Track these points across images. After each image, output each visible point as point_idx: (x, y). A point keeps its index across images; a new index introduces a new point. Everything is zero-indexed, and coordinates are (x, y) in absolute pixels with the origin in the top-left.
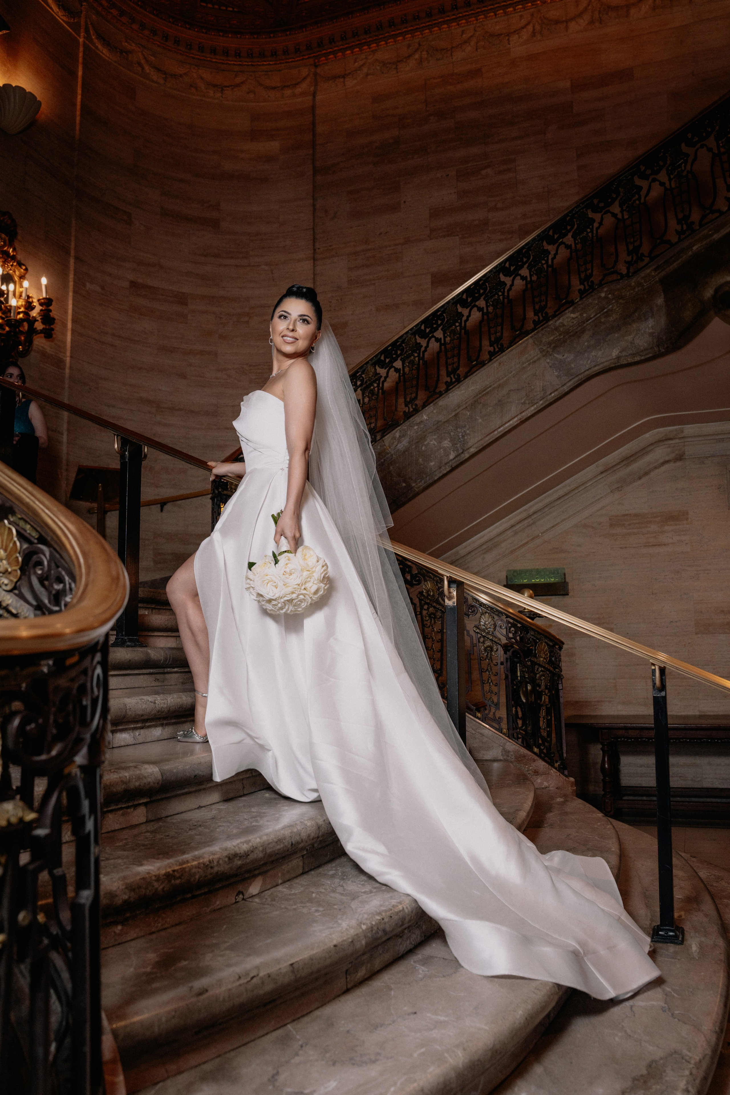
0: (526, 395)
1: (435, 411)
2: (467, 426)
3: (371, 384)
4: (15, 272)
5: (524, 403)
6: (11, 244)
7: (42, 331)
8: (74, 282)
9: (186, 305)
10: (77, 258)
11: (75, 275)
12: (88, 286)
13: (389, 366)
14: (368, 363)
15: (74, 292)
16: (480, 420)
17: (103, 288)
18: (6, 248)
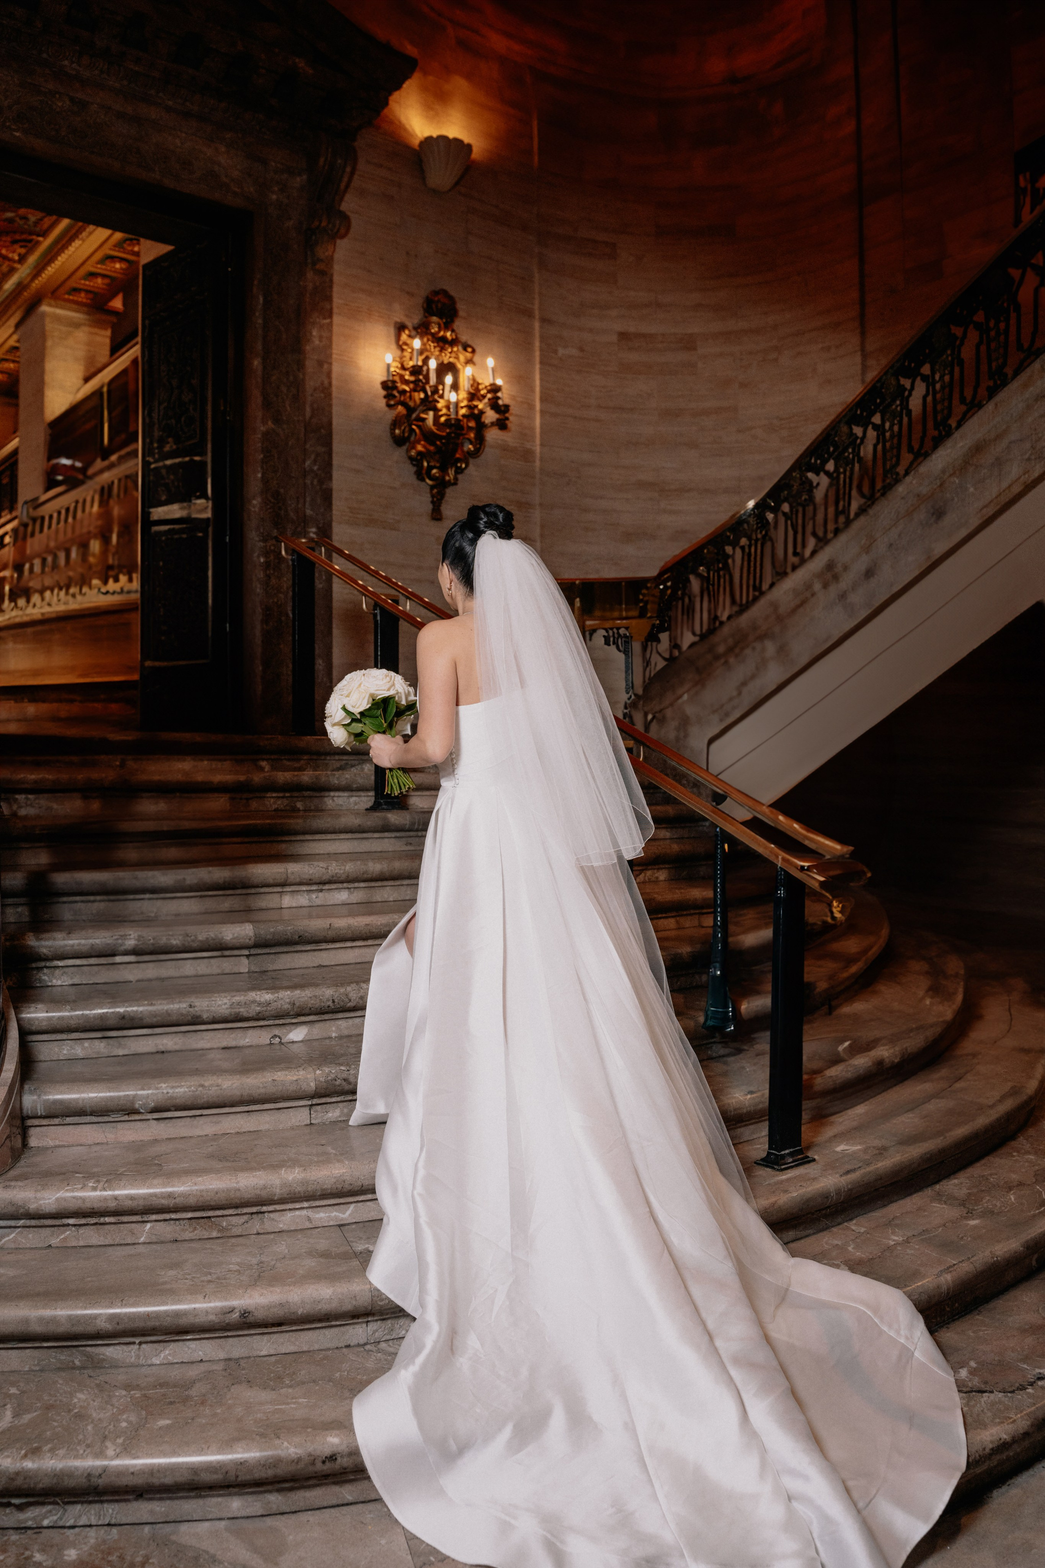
0: (1032, 447)
1: (914, 482)
2: (956, 499)
3: (845, 449)
4: (457, 358)
5: (1029, 459)
6: (448, 326)
7: (493, 424)
8: (541, 350)
9: (695, 349)
10: (544, 320)
11: (541, 342)
12: (561, 351)
13: (865, 423)
14: (840, 422)
15: (541, 363)
16: (972, 490)
17: (581, 350)
18: (442, 333)
